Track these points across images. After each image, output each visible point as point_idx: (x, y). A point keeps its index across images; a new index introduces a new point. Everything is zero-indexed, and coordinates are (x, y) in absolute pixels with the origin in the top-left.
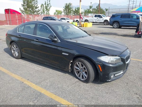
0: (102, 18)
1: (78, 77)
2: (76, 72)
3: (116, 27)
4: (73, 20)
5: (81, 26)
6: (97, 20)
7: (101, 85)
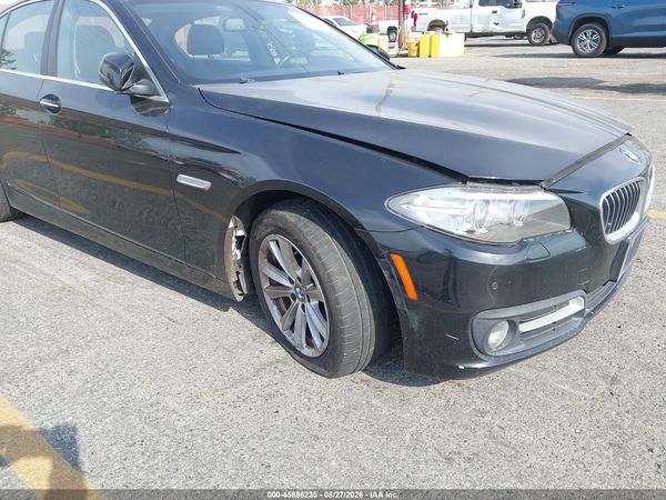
0: (518, 12)
1: (285, 333)
2: (276, 301)
3: (589, 50)
4: (364, 28)
5: (406, 52)
6: (495, 18)
7: (422, 389)
